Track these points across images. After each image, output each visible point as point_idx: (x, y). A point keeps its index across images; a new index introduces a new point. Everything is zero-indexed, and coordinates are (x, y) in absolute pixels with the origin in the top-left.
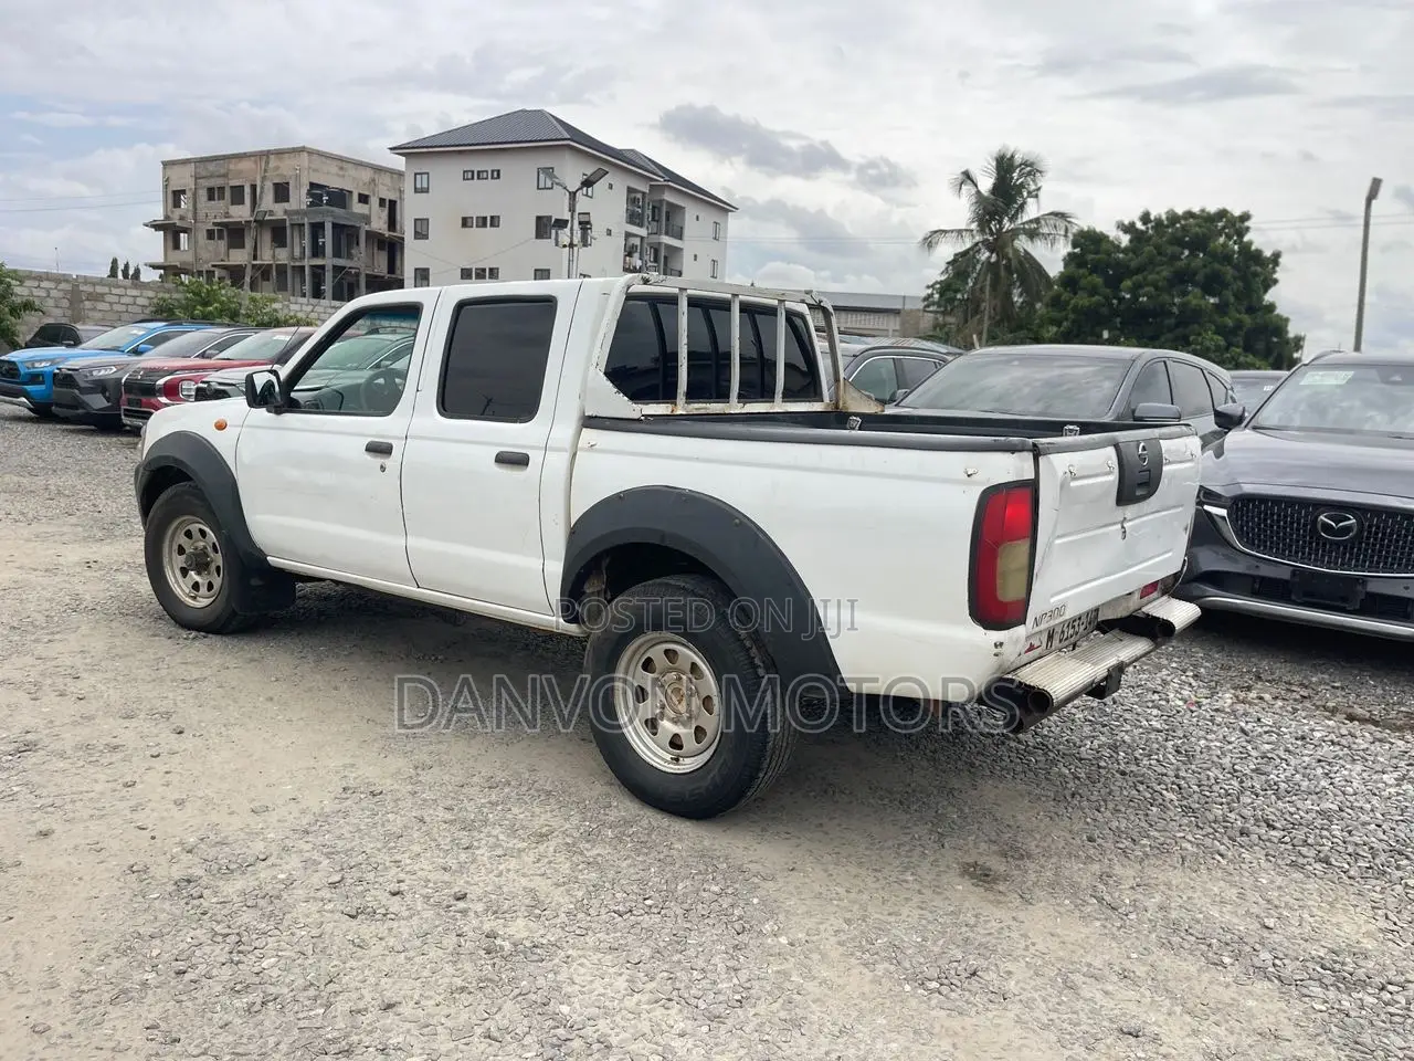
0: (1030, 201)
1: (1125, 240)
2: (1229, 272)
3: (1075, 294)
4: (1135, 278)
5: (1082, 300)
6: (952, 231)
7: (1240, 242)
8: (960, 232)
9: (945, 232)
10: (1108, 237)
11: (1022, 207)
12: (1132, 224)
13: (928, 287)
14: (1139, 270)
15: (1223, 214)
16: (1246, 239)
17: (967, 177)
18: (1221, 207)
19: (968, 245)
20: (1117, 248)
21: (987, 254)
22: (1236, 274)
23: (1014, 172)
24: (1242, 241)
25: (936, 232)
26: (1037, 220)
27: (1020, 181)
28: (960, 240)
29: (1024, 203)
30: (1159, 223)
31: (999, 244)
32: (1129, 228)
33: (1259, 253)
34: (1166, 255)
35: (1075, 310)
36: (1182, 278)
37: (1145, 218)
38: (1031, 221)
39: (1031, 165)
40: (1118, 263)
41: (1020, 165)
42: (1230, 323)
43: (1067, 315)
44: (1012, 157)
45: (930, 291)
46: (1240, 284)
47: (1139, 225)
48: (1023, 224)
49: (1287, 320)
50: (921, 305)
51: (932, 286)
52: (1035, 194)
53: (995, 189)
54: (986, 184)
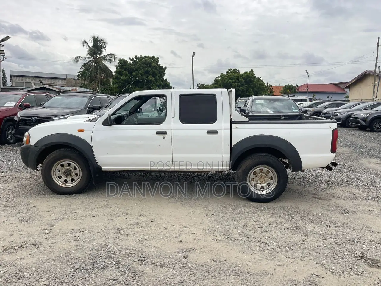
0: (104, 50)
1: (132, 62)
2: (157, 72)
3: (122, 76)
4: (136, 72)
5: (123, 77)
6: (83, 57)
7: (157, 64)
8: (85, 57)
9: (81, 57)
10: (127, 61)
11: (101, 52)
12: (133, 59)
13: (78, 73)
14: (136, 70)
15: (153, 57)
16: (159, 64)
17: (85, 42)
18: (153, 56)
19: (88, 61)
20: (130, 64)
21: (94, 64)
22: (158, 72)
23: (98, 42)
24: (158, 64)
25: (78, 57)
26: (106, 56)
27: (100, 45)
28: (85, 60)
29: (102, 51)
30: (139, 59)
31: (97, 61)
32: (132, 60)
33: (162, 67)
34: (142, 67)
35: (122, 80)
36: (147, 73)
37: (136, 57)
38: (105, 56)
39: (102, 40)
40: (131, 68)
41: (100, 40)
42: (158, 84)
43: (120, 81)
44: (98, 38)
45: (79, 74)
46: (159, 74)
47: (134, 59)
48: (103, 56)
49: (170, 83)
50: (77, 78)
51: (80, 72)
52: (104, 48)
53: (93, 46)
54: (91, 44)
